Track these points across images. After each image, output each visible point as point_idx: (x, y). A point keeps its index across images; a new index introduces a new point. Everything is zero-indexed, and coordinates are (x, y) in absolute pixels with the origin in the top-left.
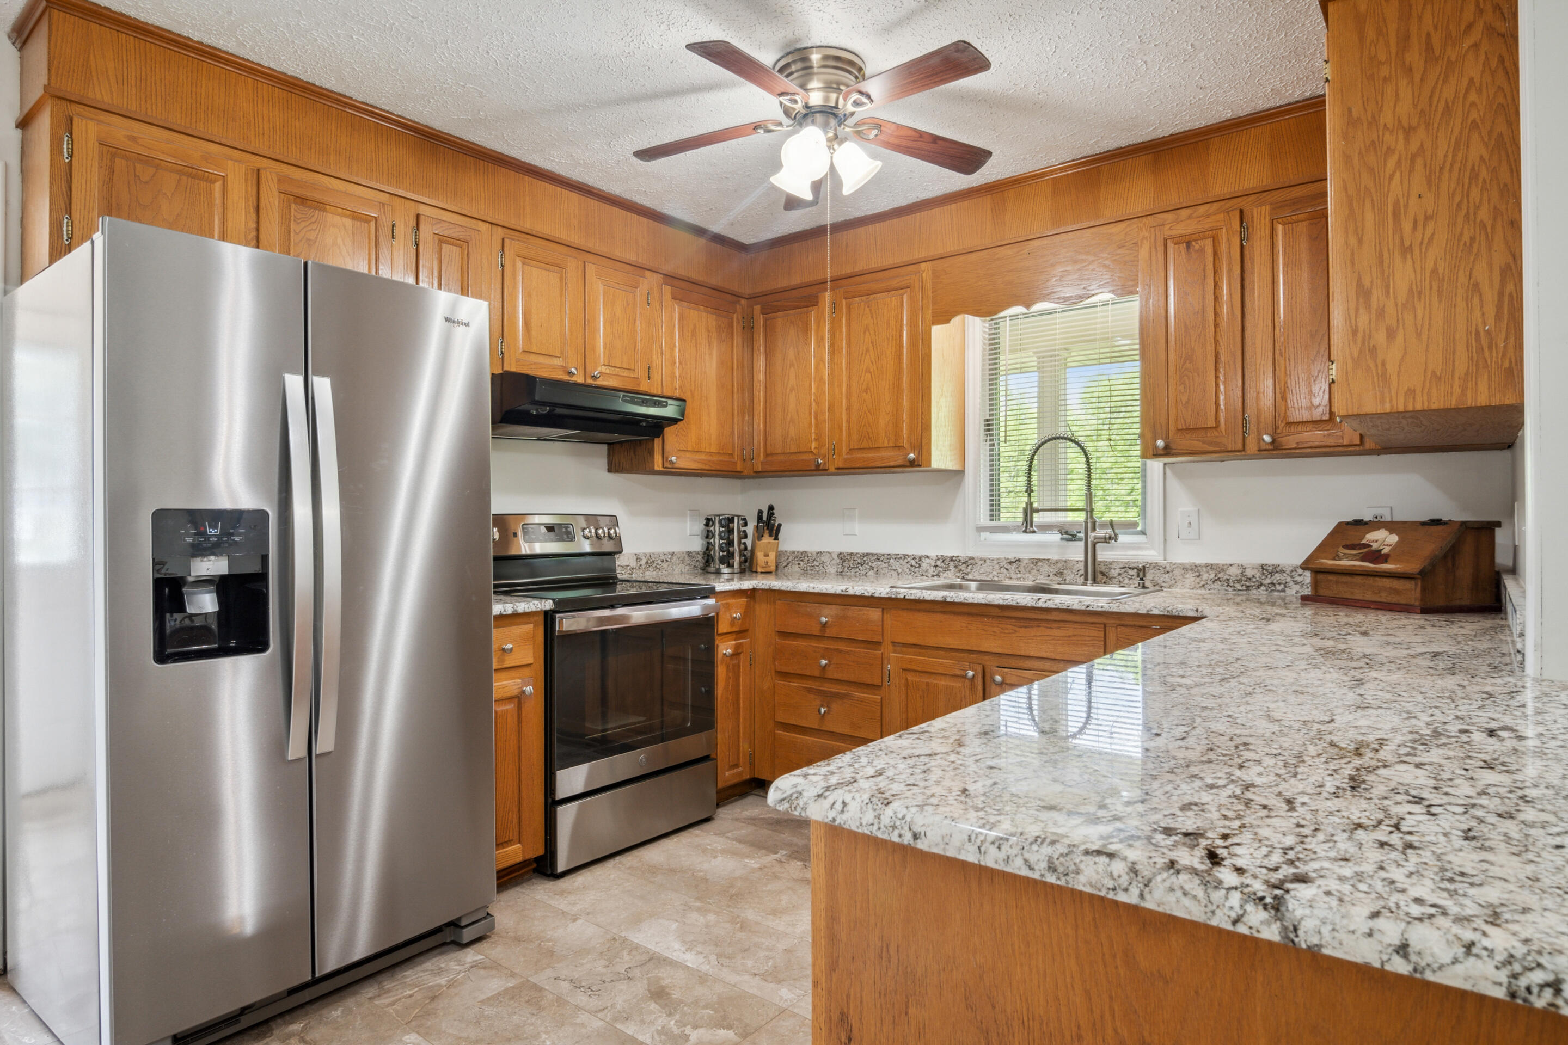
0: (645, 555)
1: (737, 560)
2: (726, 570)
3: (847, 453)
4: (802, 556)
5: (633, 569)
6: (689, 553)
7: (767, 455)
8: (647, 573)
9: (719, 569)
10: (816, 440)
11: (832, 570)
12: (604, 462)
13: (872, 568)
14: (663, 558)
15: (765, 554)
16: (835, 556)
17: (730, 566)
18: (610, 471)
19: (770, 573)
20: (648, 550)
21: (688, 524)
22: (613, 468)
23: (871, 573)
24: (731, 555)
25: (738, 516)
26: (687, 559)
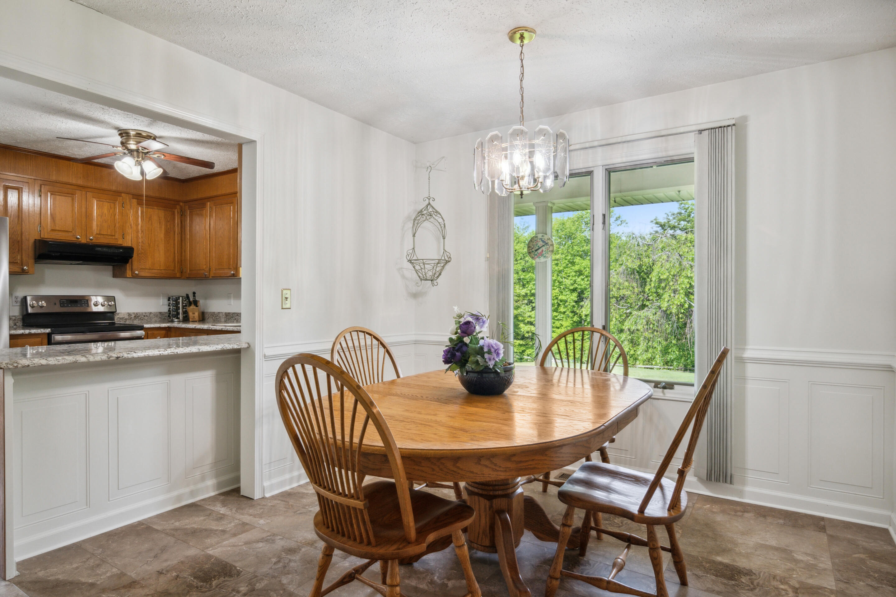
0: (134, 313)
1: (181, 316)
2: (176, 320)
3: (215, 271)
4: (213, 314)
5: (127, 319)
6: (160, 313)
7: (190, 270)
8: (135, 321)
9: (173, 320)
10: (205, 264)
11: (223, 320)
12: (111, 273)
13: (235, 319)
14: (145, 315)
15: (194, 313)
16: (224, 314)
17: (178, 318)
18: (113, 277)
19: (196, 321)
20: (136, 311)
21: (161, 300)
22: (115, 276)
23: (235, 321)
24: (178, 314)
25: (182, 297)
26: (159, 315)
